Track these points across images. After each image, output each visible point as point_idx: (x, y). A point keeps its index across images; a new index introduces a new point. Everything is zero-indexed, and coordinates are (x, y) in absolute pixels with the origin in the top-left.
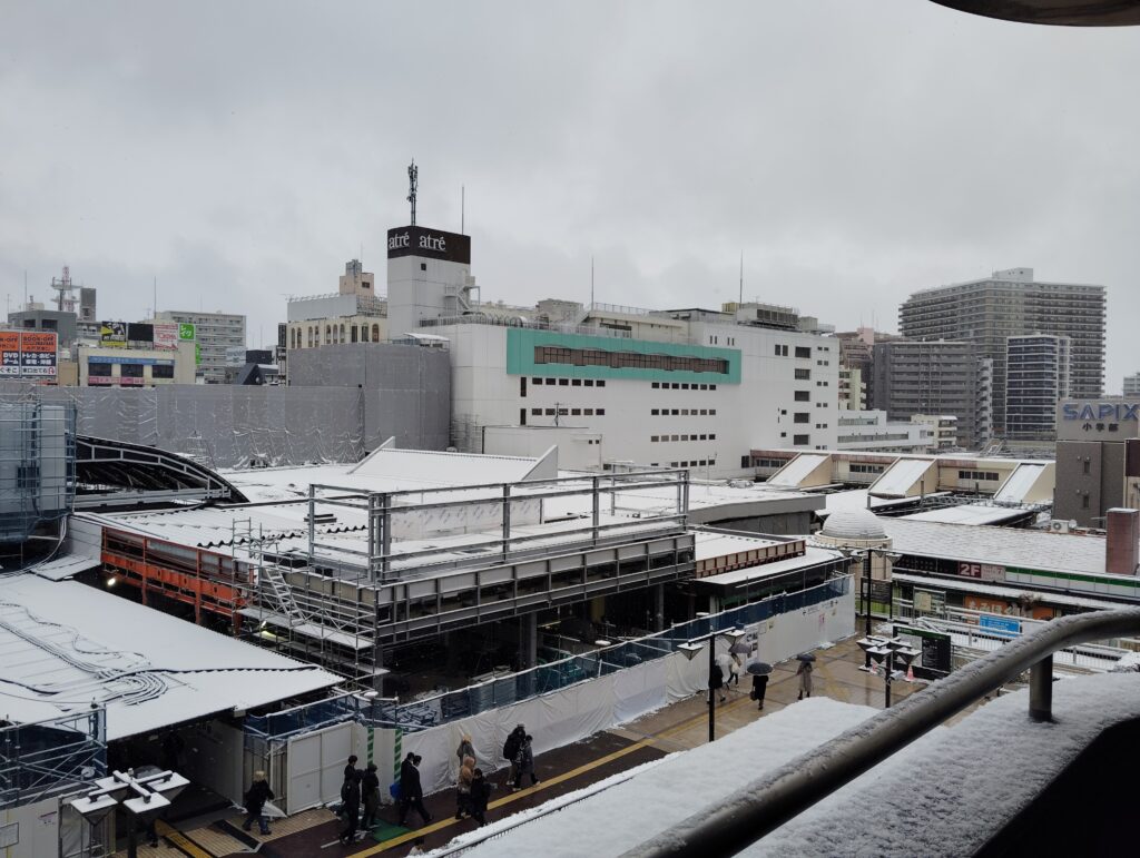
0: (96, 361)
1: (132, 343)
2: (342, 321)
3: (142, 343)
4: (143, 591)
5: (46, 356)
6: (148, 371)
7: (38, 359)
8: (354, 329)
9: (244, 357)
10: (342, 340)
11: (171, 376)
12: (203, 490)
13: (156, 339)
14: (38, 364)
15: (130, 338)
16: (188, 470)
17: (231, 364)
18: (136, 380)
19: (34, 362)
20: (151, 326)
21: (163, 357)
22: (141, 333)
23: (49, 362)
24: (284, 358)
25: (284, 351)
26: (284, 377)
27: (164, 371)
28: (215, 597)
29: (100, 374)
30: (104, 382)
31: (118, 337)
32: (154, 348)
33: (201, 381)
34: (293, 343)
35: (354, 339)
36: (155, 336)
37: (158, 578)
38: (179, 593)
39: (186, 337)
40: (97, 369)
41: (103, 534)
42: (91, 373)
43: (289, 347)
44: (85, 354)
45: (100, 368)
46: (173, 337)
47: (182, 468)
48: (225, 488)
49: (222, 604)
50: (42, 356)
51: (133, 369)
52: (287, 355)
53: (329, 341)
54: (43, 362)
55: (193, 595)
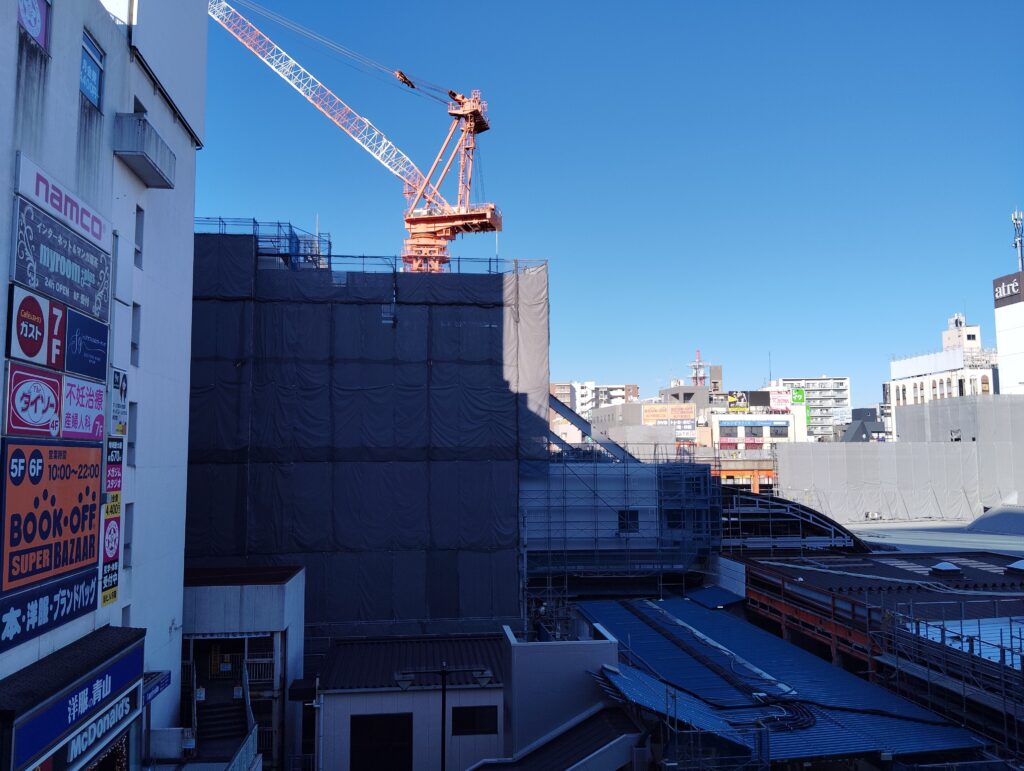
0: (724, 424)
1: (753, 408)
2: (948, 375)
3: (760, 408)
4: (783, 627)
5: (688, 422)
6: (766, 431)
7: (682, 425)
8: (961, 382)
9: (851, 416)
10: (950, 394)
11: (786, 435)
12: (827, 538)
13: (774, 405)
14: (683, 429)
15: (752, 404)
16: (814, 519)
17: (838, 422)
18: (758, 440)
19: (679, 427)
20: (767, 394)
21: (778, 419)
22: (760, 398)
23: (690, 427)
24: (889, 415)
25: (889, 407)
26: (891, 433)
27: (779, 431)
28: (850, 640)
29: (729, 435)
30: (732, 442)
31: (742, 403)
32: (771, 413)
33: (812, 439)
34: (898, 399)
35: (961, 392)
36: (771, 401)
37: (796, 617)
38: (815, 632)
39: (797, 400)
40: (727, 431)
41: (747, 572)
42: (721, 436)
43: (893, 402)
44: (715, 420)
45: (728, 430)
46: (786, 401)
47: (808, 517)
48: (847, 538)
49: (856, 648)
50: (685, 422)
51: (754, 430)
52: (893, 411)
53: (935, 395)
54: (685, 427)
55: (828, 635)
